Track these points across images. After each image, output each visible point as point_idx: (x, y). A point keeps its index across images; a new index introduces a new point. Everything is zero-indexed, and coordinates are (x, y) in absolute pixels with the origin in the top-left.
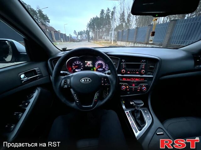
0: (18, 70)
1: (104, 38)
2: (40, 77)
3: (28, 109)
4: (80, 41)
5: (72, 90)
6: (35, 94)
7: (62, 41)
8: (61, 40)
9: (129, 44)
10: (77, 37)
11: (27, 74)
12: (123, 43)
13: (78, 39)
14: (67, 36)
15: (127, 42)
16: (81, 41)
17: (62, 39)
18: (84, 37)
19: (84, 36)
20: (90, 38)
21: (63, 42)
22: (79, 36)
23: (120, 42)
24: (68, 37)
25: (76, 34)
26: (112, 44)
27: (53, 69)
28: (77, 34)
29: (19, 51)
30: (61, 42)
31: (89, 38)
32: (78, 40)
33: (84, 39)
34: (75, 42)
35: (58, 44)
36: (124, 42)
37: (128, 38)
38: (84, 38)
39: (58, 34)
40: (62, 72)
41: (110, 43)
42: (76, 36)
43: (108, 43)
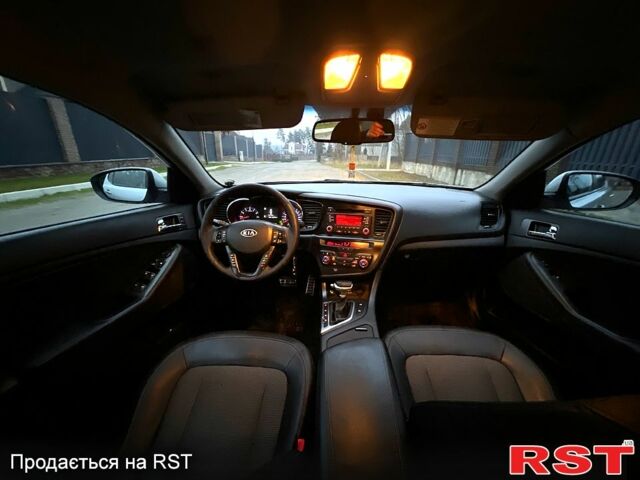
0: (155, 213)
1: (365, 150)
2: (184, 228)
3: (162, 270)
4: (293, 159)
5: (227, 247)
6: (174, 254)
7: (242, 157)
8: (239, 155)
9: (440, 171)
10: (287, 147)
11: (167, 221)
12: (421, 169)
13: (288, 153)
14: (257, 143)
15: (433, 165)
16: (297, 159)
17: (241, 152)
18: (304, 147)
19: (306, 144)
20: (325, 151)
21: (245, 160)
22: (292, 145)
23: (411, 163)
24: (260, 146)
25: (284, 138)
26: (388, 169)
27: (203, 213)
28: (287, 138)
29: (157, 185)
30: (239, 160)
31: (321, 152)
32: (288, 157)
33: (305, 152)
34: (276, 161)
35: (229, 166)
36: (425, 166)
37: (435, 154)
38: (307, 151)
39: (233, 139)
40: (215, 220)
41: (381, 167)
42: (283, 145)
43: (375, 167)
